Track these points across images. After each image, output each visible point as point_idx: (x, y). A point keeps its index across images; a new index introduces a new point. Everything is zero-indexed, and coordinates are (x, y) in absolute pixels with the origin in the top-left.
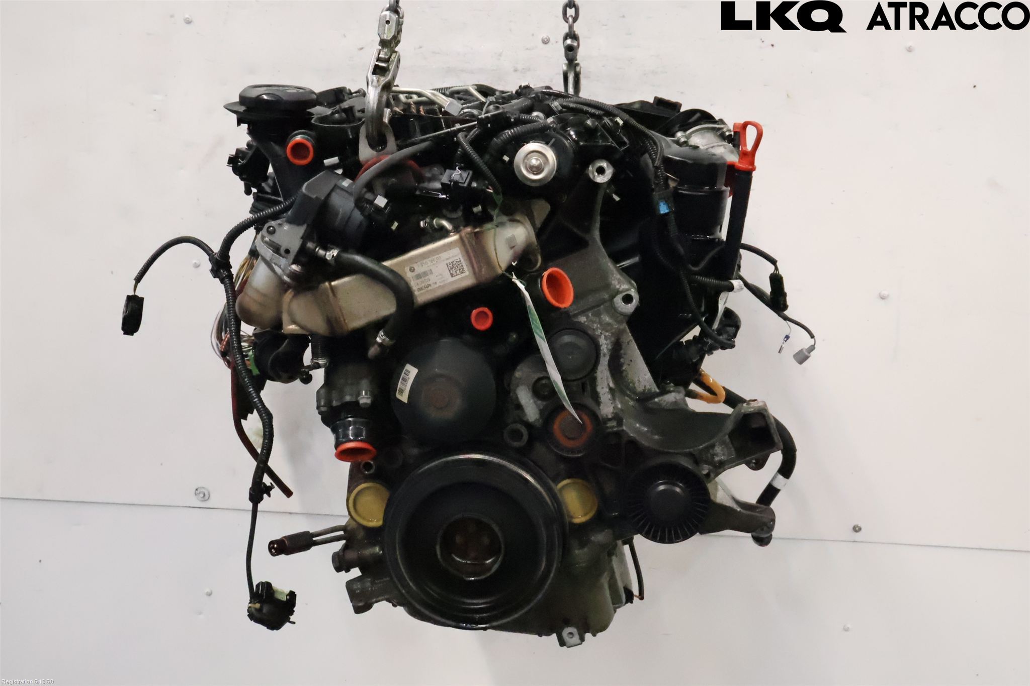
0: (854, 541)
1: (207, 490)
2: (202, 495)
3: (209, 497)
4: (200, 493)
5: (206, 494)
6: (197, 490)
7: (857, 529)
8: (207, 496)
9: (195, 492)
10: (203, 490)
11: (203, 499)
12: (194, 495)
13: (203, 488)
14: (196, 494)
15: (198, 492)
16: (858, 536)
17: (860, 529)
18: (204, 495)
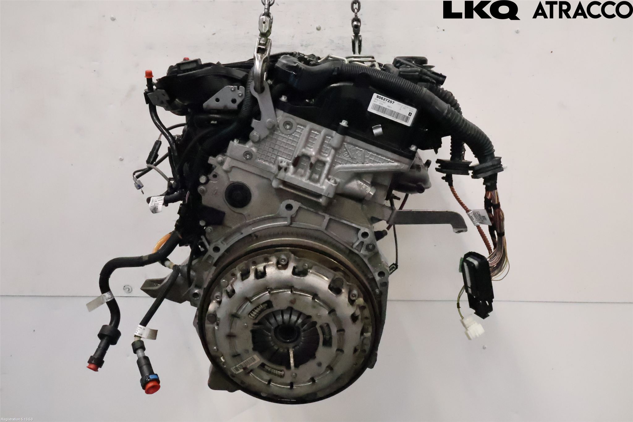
1: (130, 287)
2: (128, 290)
3: (132, 290)
4: (126, 289)
6: (124, 287)
8: (130, 290)
9: (124, 288)
10: (128, 287)
11: (128, 292)
12: (123, 290)
13: (128, 285)
14: (124, 289)
18: (129, 290)
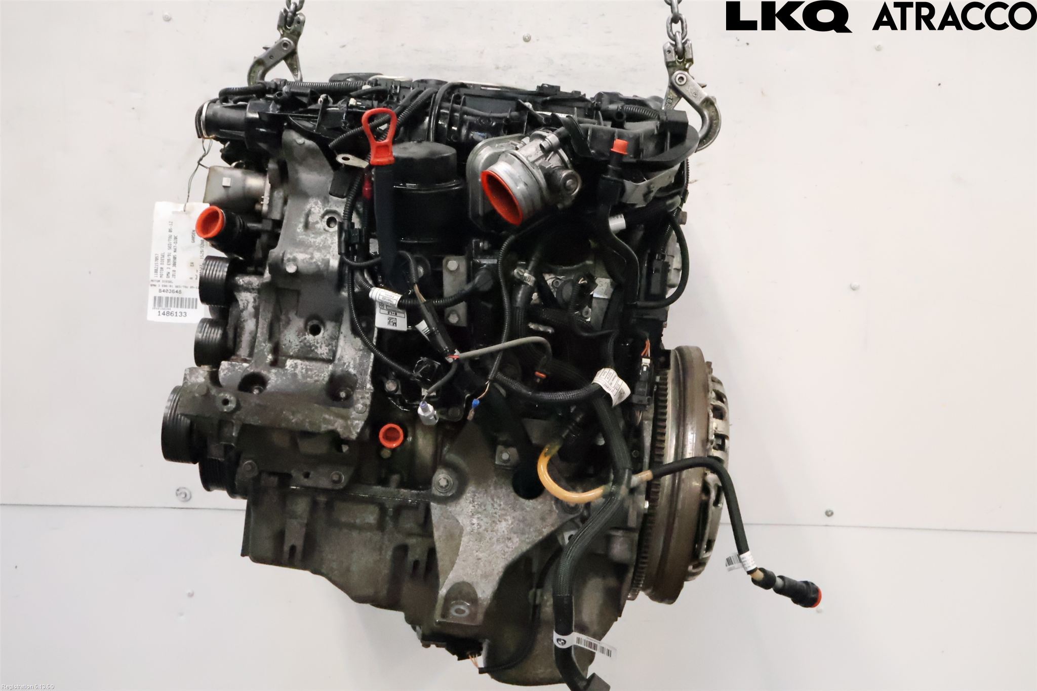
0: (826, 526)
1: (188, 490)
2: (184, 496)
3: (191, 497)
4: (181, 493)
5: (188, 493)
6: (178, 490)
7: (829, 514)
8: (188, 497)
9: (176, 493)
10: (183, 490)
11: (183, 500)
12: (175, 495)
13: (185, 488)
14: (177, 495)
15: (179, 492)
16: (829, 520)
17: (832, 514)
18: (186, 496)
